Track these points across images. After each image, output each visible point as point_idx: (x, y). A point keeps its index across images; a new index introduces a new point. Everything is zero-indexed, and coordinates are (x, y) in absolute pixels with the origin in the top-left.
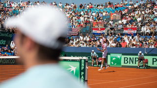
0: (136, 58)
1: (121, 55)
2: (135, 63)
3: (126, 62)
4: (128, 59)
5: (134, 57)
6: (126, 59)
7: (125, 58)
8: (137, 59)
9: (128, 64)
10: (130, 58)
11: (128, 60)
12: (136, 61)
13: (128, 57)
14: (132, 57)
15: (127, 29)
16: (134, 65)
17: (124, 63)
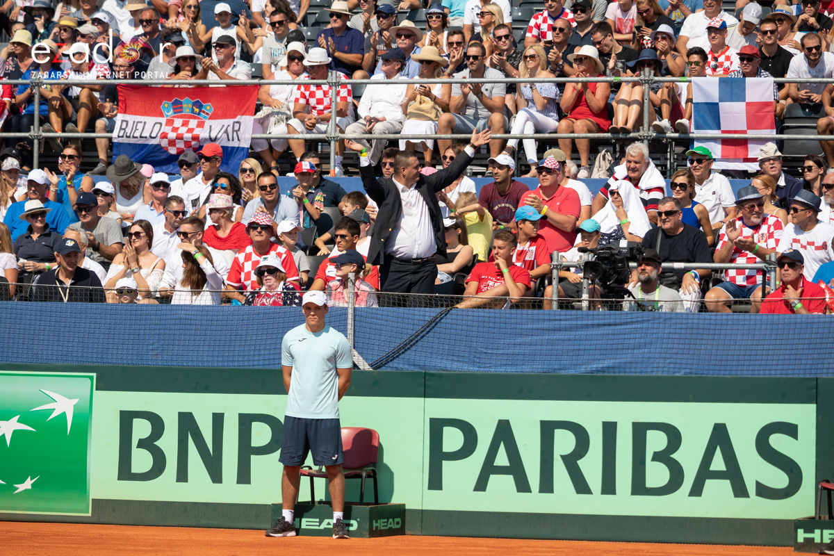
0: (246, 421)
1: (83, 383)
2: (244, 476)
3: (142, 461)
4: (158, 425)
5: (234, 405)
6: (141, 429)
7: (127, 419)
8: (261, 434)
9: (165, 489)
10: (187, 423)
11: (169, 443)
12: (246, 450)
13: (169, 405)
14: (203, 405)
15: (152, 97)
16: (229, 492)
17: (125, 472)
